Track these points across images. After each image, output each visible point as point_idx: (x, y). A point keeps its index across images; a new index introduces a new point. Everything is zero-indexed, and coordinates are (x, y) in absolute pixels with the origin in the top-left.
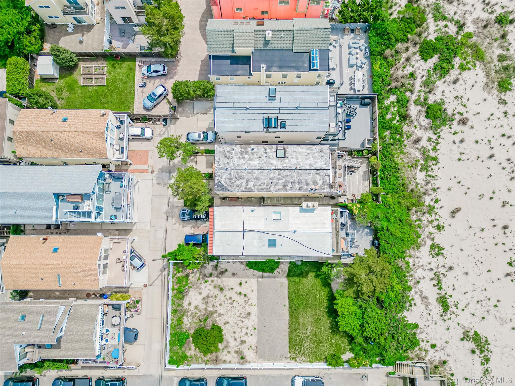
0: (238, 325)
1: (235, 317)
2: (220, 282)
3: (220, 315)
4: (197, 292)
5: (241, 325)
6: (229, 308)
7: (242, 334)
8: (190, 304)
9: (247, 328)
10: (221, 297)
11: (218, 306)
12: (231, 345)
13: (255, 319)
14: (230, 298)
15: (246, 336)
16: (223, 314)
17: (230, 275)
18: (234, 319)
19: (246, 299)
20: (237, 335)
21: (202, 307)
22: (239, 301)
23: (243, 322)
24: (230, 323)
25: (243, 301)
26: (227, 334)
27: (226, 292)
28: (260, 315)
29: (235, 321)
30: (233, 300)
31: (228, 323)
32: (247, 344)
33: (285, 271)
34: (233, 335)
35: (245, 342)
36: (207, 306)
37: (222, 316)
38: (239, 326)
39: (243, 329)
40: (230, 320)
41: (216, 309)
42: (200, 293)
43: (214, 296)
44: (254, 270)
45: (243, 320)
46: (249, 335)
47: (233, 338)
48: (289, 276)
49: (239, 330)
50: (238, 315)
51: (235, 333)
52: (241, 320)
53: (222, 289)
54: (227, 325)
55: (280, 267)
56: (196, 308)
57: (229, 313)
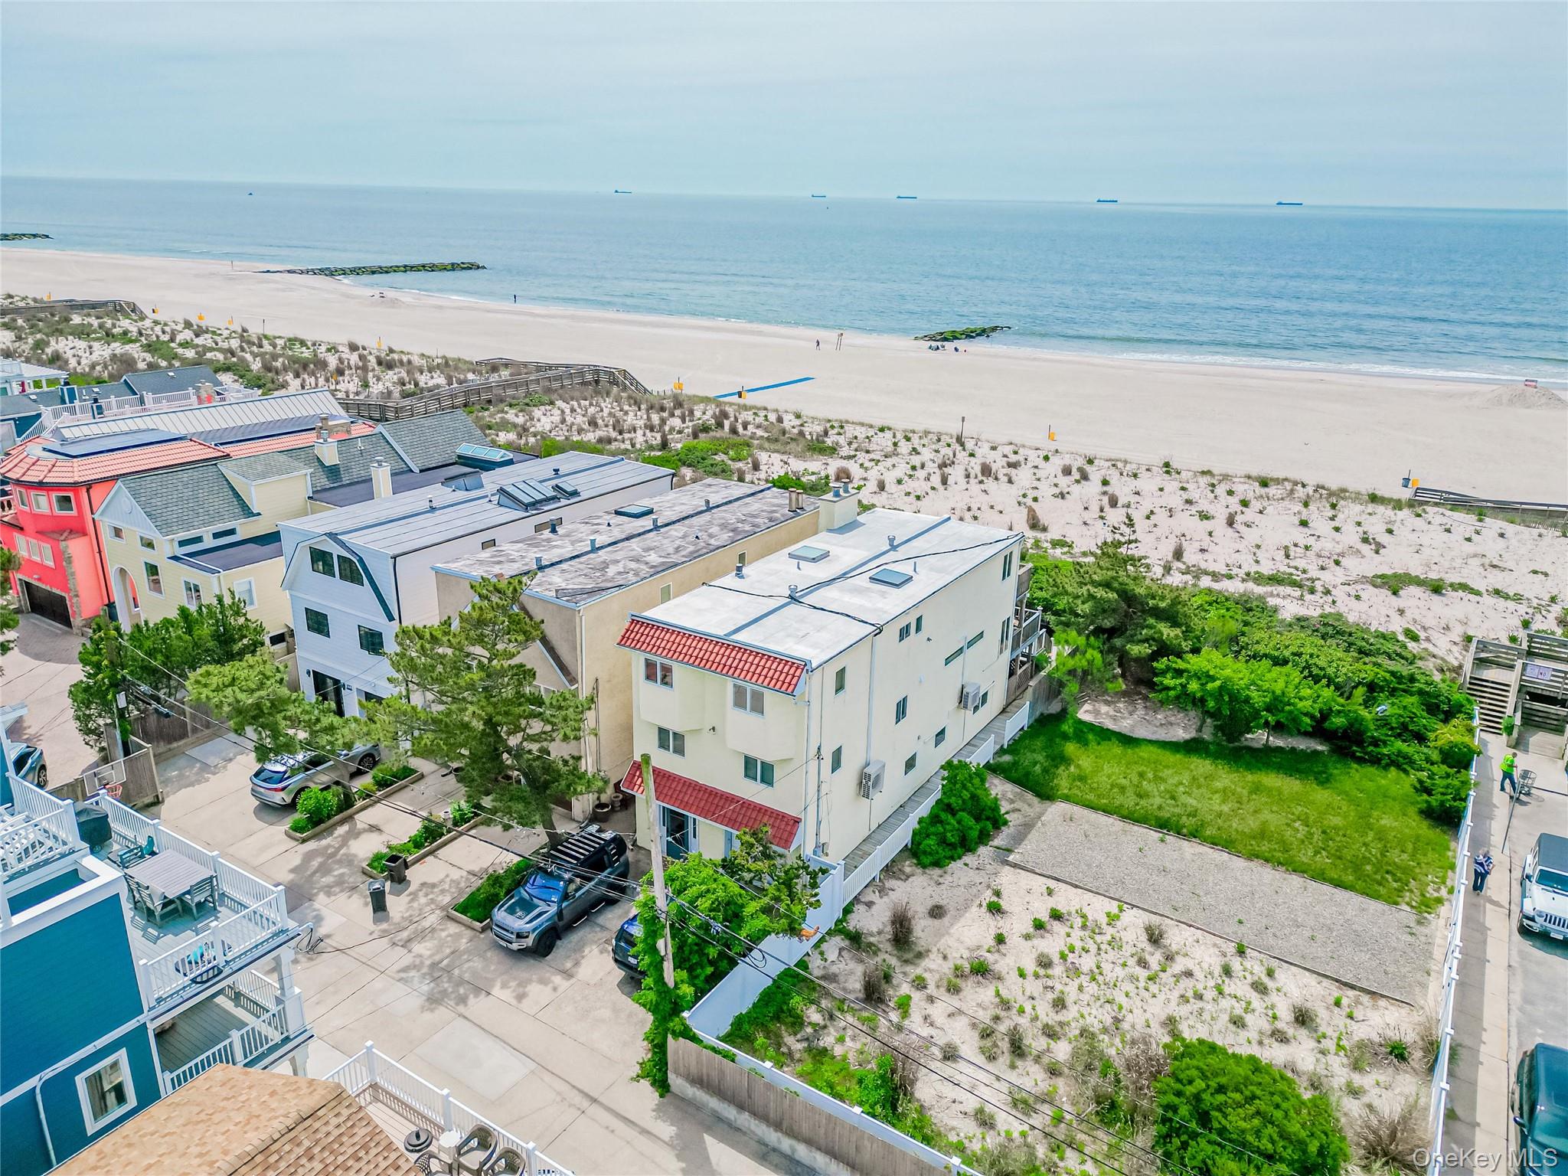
0: (1198, 996)
1: (1154, 988)
2: (940, 961)
3: (1115, 1029)
4: (938, 1064)
5: (1201, 987)
6: (1092, 988)
7: (1257, 1003)
8: (985, 1121)
9: (1228, 973)
10: (1016, 988)
11: (1060, 1018)
14: (1044, 962)
15: (1274, 996)
17: (931, 920)
18: (1161, 997)
19: (1077, 921)
20: (1258, 1022)
21: (1031, 1078)
22: (1077, 944)
23: (1188, 975)
24: (1175, 1014)
25: (1080, 934)
27: (1003, 964)
29: (1175, 998)
30: (1056, 960)
31: (1172, 1022)
32: (1316, 1008)
34: (1249, 1034)
35: (1304, 1012)
36: (1037, 1059)
38: (1208, 994)
39: (1227, 989)
40: (1160, 1011)
41: (1074, 1031)
42: (951, 1054)
43: (999, 1012)
46: (1267, 983)
47: (1272, 1043)
48: (1045, 794)
49: (1231, 1003)
50: (1143, 974)
51: (1238, 1023)
52: (1177, 978)
53: (981, 971)
54: (1186, 1031)
56: (1022, 1104)
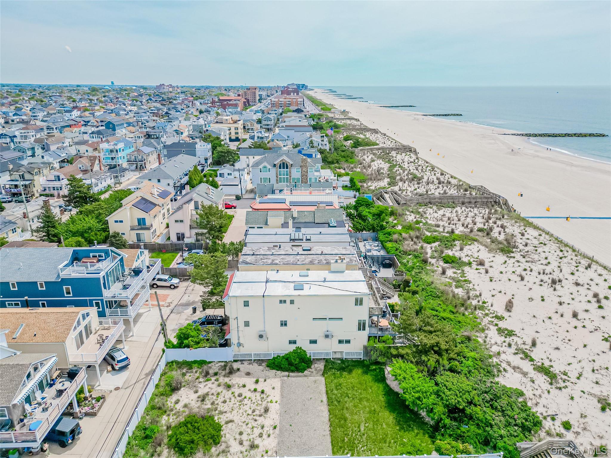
0: (247, 424)
1: (245, 415)
2: (229, 380)
3: (221, 413)
4: (192, 391)
5: (252, 423)
6: (236, 406)
7: (254, 436)
8: (177, 402)
9: (263, 427)
10: (227, 394)
11: (220, 403)
12: (232, 450)
13: (277, 417)
14: (240, 395)
15: (260, 439)
16: (226, 412)
17: (243, 374)
18: (242, 418)
19: (265, 396)
20: (244, 437)
21: (194, 405)
22: (253, 399)
23: (256, 420)
24: (236, 421)
25: (259, 398)
26: (227, 435)
27: (234, 389)
28: (284, 412)
29: (243, 420)
30: (243, 397)
31: (231, 421)
32: (261, 449)
33: (321, 370)
34: (238, 437)
35: (257, 447)
36: (202, 404)
37: (224, 414)
38: (250, 426)
39: (255, 429)
40: (236, 419)
41: (216, 407)
42: (196, 392)
43: (215, 394)
44: (277, 371)
45: (257, 418)
46: (265, 436)
47: (237, 442)
48: (325, 373)
49: (249, 431)
50: (250, 413)
51: (241, 433)
52: (253, 419)
53: (229, 387)
54: (230, 425)
55: (312, 367)
56: (185, 406)
57: (235, 412)
